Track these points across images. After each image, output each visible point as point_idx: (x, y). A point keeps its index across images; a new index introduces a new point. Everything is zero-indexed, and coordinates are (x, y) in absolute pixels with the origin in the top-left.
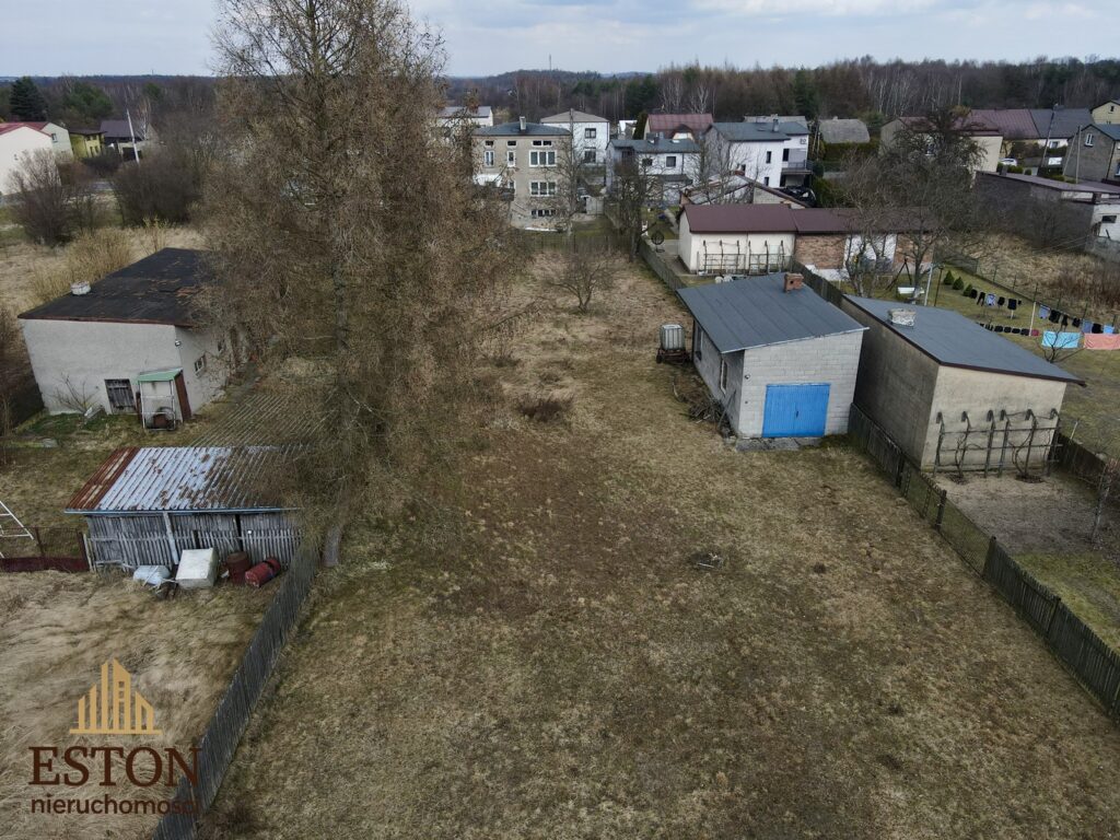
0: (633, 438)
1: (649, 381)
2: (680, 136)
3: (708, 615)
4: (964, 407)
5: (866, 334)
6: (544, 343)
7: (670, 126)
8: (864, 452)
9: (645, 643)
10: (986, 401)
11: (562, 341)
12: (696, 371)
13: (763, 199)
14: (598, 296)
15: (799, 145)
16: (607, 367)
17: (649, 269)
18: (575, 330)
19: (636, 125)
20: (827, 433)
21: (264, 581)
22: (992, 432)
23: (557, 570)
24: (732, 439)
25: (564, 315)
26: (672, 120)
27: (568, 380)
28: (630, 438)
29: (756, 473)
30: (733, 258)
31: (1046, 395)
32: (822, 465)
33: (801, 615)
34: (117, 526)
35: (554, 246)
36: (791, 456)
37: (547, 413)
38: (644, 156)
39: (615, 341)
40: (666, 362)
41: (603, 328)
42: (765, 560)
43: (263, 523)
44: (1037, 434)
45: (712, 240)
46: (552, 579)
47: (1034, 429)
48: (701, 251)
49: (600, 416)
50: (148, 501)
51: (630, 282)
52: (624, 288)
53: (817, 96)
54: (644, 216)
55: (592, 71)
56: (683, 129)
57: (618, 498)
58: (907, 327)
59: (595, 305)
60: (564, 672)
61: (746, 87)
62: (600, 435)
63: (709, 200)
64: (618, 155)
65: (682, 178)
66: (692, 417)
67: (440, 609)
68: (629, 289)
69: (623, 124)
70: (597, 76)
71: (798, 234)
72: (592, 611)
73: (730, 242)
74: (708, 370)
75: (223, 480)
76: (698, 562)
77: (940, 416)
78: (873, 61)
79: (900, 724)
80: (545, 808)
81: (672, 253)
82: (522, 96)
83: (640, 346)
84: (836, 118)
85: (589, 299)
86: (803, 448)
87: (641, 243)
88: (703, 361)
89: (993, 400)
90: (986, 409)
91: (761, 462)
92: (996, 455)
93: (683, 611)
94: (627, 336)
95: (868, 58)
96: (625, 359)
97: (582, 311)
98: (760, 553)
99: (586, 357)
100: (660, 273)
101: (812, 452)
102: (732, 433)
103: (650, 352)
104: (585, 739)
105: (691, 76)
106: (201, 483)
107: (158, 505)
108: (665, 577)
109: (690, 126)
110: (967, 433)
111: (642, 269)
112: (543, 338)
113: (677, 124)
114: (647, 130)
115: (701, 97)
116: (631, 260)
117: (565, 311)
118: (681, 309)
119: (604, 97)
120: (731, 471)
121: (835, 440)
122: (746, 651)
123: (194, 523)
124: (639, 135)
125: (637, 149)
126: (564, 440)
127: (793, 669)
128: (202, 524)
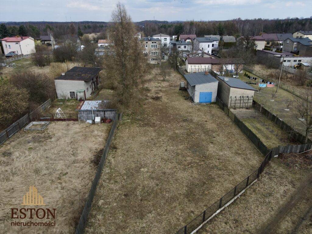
0: (174, 103)
1: (178, 93)
2: (188, 40)
3: (186, 127)
4: (236, 95)
5: (219, 82)
6: (156, 87)
7: (185, 38)
8: (218, 105)
9: (175, 130)
10: (240, 94)
11: (160, 86)
12: (187, 92)
13: (205, 56)
14: (167, 77)
15: (216, 43)
16: (169, 91)
17: (179, 72)
18: (162, 84)
19: (177, 37)
20: (212, 102)
21: (109, 122)
22: (241, 100)
23: (160, 122)
24: (193, 103)
25: (160, 81)
26: (186, 36)
27: (161, 93)
28: (173, 103)
29: (197, 108)
30: (198, 69)
31: (251, 93)
32: (210, 107)
33: (202, 127)
34: (84, 113)
35: (157, 67)
36: (204, 106)
37: (157, 99)
38: (179, 46)
39: (171, 86)
40: (181, 90)
41: (168, 84)
42: (197, 120)
43: (109, 113)
44: (249, 100)
45: (193, 65)
46: (159, 123)
47: (248, 99)
48: (191, 68)
49: (168, 99)
50: (89, 109)
51: (174, 75)
52: (173, 76)
53: (224, 30)
54: (178, 60)
55: (166, 21)
56: (189, 38)
57: (171, 112)
58: (227, 81)
59: (166, 79)
60: (162, 134)
61: (206, 27)
62: (168, 102)
63: (193, 56)
64: (172, 46)
65: (187, 51)
66: (186, 99)
67: (140, 126)
68: (174, 77)
69: (174, 37)
70: (167, 22)
71: (212, 64)
72: (166, 127)
73: (197, 66)
74: (189, 91)
75: (101, 106)
76: (184, 121)
77: (231, 97)
78: (241, 19)
79: (214, 139)
80: (159, 147)
81: (184, 69)
82: (147, 29)
83: (176, 87)
84: (227, 36)
85: (165, 78)
86: (207, 104)
87: (177, 66)
88: (189, 90)
89: (241, 94)
90: (240, 96)
91: (198, 107)
92: (242, 105)
93: (182, 126)
94: (173, 85)
95: (240, 18)
96: (173, 89)
97: (164, 80)
98: (196, 119)
99: (165, 89)
100: (181, 73)
101: (208, 105)
102: (193, 102)
103: (178, 88)
104: (165, 140)
105: (192, 24)
106: (97, 106)
107: (91, 109)
108: (179, 122)
109: (190, 38)
110: (236, 100)
111: (177, 72)
112: (155, 86)
113: (187, 37)
114: (180, 39)
115: (194, 30)
116: (175, 70)
117: (160, 80)
118: (185, 80)
119: (169, 29)
120: (192, 108)
121: (213, 103)
122: (192, 131)
123: (97, 113)
124: (177, 40)
125: (176, 44)
126: (160, 103)
127: (199, 133)
128: (98, 113)
